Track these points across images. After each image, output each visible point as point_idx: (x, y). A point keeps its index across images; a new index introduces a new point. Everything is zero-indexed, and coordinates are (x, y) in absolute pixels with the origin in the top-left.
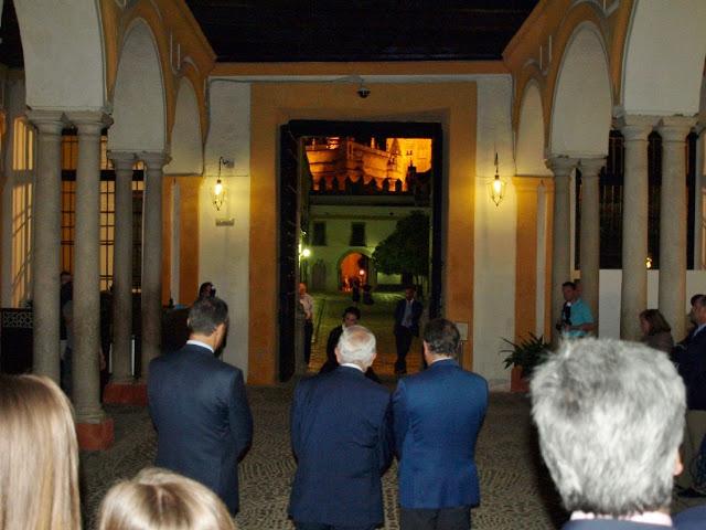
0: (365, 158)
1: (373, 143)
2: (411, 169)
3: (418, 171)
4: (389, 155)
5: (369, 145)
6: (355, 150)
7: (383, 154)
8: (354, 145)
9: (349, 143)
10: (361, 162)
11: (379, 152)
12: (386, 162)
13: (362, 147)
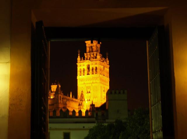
0: (68, 103)
1: (71, 96)
2: (92, 105)
3: (96, 106)
4: (79, 101)
5: (69, 96)
6: (63, 98)
7: (76, 100)
8: (62, 96)
9: (60, 95)
10: (66, 104)
11: (74, 99)
12: (78, 104)
13: (66, 97)
